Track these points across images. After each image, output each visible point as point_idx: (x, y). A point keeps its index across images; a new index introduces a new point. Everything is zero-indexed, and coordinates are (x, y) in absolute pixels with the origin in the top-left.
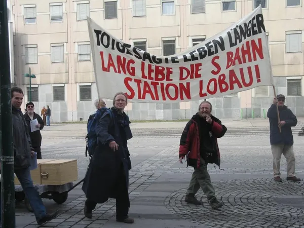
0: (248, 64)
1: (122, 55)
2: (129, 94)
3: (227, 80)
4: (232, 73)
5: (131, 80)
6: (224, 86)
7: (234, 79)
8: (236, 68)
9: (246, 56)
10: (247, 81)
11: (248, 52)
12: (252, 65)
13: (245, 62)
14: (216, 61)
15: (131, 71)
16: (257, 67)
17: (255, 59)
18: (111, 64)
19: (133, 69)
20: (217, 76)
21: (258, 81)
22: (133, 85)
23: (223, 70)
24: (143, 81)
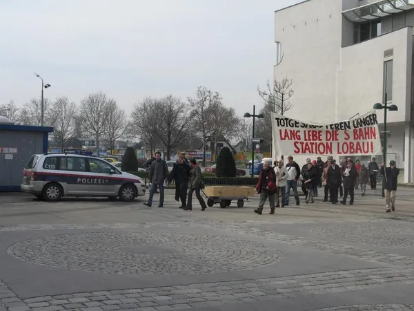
0: (368, 140)
1: (292, 129)
2: (297, 150)
3: (355, 147)
4: (358, 144)
5: (298, 143)
6: (352, 150)
7: (359, 147)
8: (361, 141)
9: (367, 136)
10: (366, 150)
11: (368, 133)
12: (370, 141)
13: (366, 138)
16: (372, 143)
17: (371, 138)
18: (286, 135)
19: (299, 136)
20: (348, 142)
21: (372, 152)
22: (299, 146)
23: (351, 139)
24: (305, 142)
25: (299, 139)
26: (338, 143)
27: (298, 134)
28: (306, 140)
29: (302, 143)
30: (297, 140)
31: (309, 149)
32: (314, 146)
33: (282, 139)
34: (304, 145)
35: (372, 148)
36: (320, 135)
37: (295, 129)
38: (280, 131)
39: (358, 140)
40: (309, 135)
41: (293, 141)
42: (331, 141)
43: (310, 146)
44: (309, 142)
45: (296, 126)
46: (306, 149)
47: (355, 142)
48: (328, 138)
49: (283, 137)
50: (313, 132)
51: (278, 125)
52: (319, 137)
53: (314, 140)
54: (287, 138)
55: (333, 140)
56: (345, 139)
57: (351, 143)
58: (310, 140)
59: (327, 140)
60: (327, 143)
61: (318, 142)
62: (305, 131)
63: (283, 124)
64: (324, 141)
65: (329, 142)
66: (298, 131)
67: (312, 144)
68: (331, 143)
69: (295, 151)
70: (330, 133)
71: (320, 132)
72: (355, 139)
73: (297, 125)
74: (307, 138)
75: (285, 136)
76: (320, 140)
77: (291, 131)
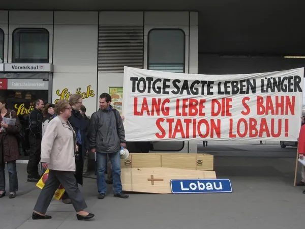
0: (279, 116)
2: (160, 134)
3: (258, 127)
4: (264, 121)
5: (162, 120)
6: (254, 132)
7: (264, 128)
8: (268, 117)
9: (280, 109)
10: (276, 132)
11: (282, 105)
12: (283, 117)
13: (277, 113)
14: (246, 101)
16: (287, 121)
17: (287, 113)
20: (247, 118)
21: (286, 135)
22: (165, 125)
23: (253, 113)
24: (176, 118)
25: (167, 114)
26: (231, 120)
27: (167, 105)
28: (178, 114)
29: (170, 121)
30: (162, 116)
31: (181, 131)
32: (191, 125)
33: (136, 113)
34: (174, 125)
35: (287, 130)
36: (202, 107)
37: (163, 97)
38: (136, 100)
39: (264, 116)
40: (184, 106)
41: (156, 116)
42: (219, 117)
43: (184, 125)
44: (182, 118)
45: (165, 92)
46: (176, 130)
47: (259, 118)
48: (216, 111)
49: (139, 109)
50: (191, 100)
51: (134, 90)
52: (201, 110)
53: (191, 114)
54: (145, 112)
55: (223, 115)
56: (243, 113)
57: (251, 120)
58: (185, 114)
59: (213, 114)
60: (212, 121)
61: (198, 118)
62: (178, 101)
63: (141, 88)
64: (208, 117)
65: (215, 119)
66: (167, 101)
67: (188, 121)
68: (219, 121)
69: (157, 135)
70: (219, 103)
71: (203, 101)
72: (259, 113)
73: (167, 90)
74: (181, 111)
75: (143, 109)
76: (202, 114)
77: (154, 100)
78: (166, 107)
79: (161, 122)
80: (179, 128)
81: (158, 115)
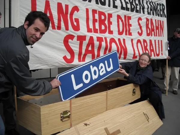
5: (71, 37)
15: (75, 24)
19: (77, 20)
27: (76, 15)
29: (81, 39)
30: (71, 31)
31: (92, 51)
34: (85, 43)
36: (110, 23)
40: (95, 21)
44: (95, 36)
46: (87, 51)
50: (101, 13)
62: (87, 10)
68: (124, 40)
74: (91, 26)
78: (75, 19)
79: (70, 40)
80: (90, 49)
81: (67, 29)
